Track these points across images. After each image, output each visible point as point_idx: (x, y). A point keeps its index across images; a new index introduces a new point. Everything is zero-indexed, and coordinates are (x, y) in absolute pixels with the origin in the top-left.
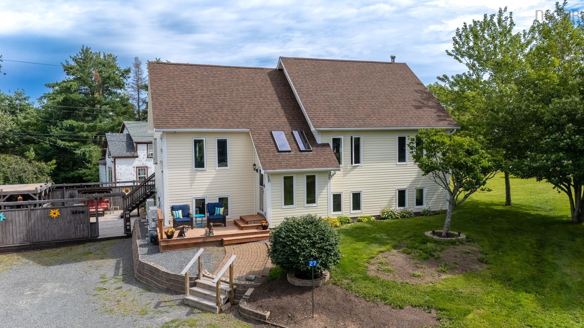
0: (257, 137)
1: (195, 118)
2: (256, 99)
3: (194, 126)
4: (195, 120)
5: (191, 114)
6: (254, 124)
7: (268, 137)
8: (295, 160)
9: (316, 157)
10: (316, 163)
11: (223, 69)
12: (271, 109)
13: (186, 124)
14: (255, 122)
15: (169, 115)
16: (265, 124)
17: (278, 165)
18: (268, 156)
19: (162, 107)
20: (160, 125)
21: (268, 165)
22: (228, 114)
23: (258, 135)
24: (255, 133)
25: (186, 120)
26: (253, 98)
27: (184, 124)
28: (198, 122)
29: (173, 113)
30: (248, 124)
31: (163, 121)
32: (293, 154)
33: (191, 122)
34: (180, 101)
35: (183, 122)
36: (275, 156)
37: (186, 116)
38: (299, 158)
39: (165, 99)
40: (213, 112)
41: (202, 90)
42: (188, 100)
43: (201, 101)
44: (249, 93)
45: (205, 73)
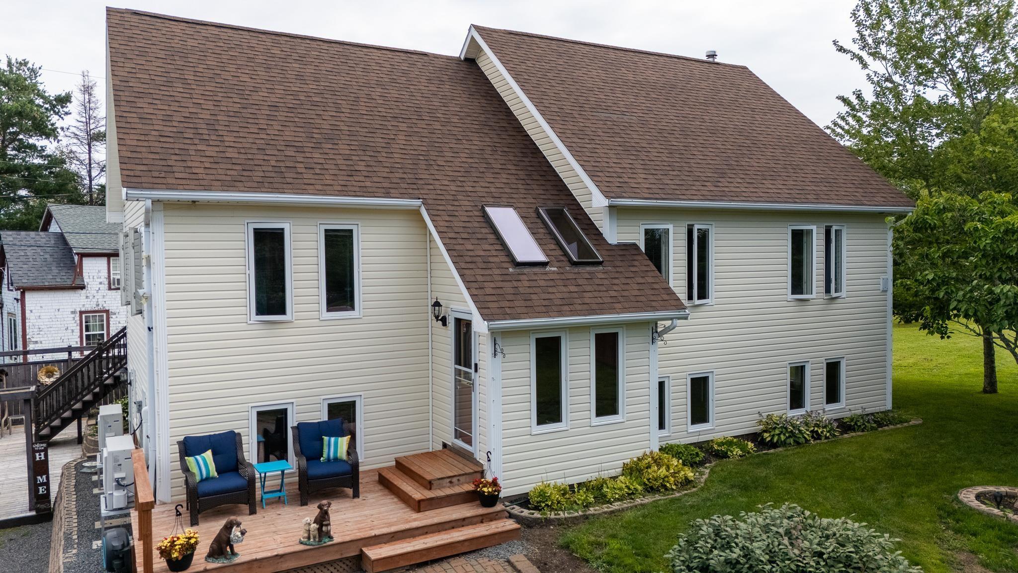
0: (447, 224)
1: (256, 162)
2: (422, 124)
3: (255, 185)
4: (256, 168)
5: (243, 151)
6: (431, 187)
7: (476, 225)
8: (564, 289)
9: (616, 281)
10: (621, 299)
11: (325, 46)
12: (466, 151)
13: (229, 178)
14: (431, 182)
15: (172, 151)
16: (460, 189)
17: (523, 303)
18: (488, 278)
19: (151, 127)
20: (143, 180)
21: (495, 305)
22: (354, 158)
23: (448, 218)
24: (439, 213)
25: (230, 166)
26: (415, 121)
27: (224, 178)
28: (268, 174)
29: (186, 147)
30: (415, 186)
31: (151, 168)
32: (554, 272)
33: (245, 173)
34: (206, 115)
35: (220, 171)
36: (508, 278)
37: (228, 155)
38: (573, 282)
39: (160, 107)
40: (311, 150)
41: (271, 91)
42: (231, 114)
43: (270, 118)
44: (402, 108)
45: (276, 51)
